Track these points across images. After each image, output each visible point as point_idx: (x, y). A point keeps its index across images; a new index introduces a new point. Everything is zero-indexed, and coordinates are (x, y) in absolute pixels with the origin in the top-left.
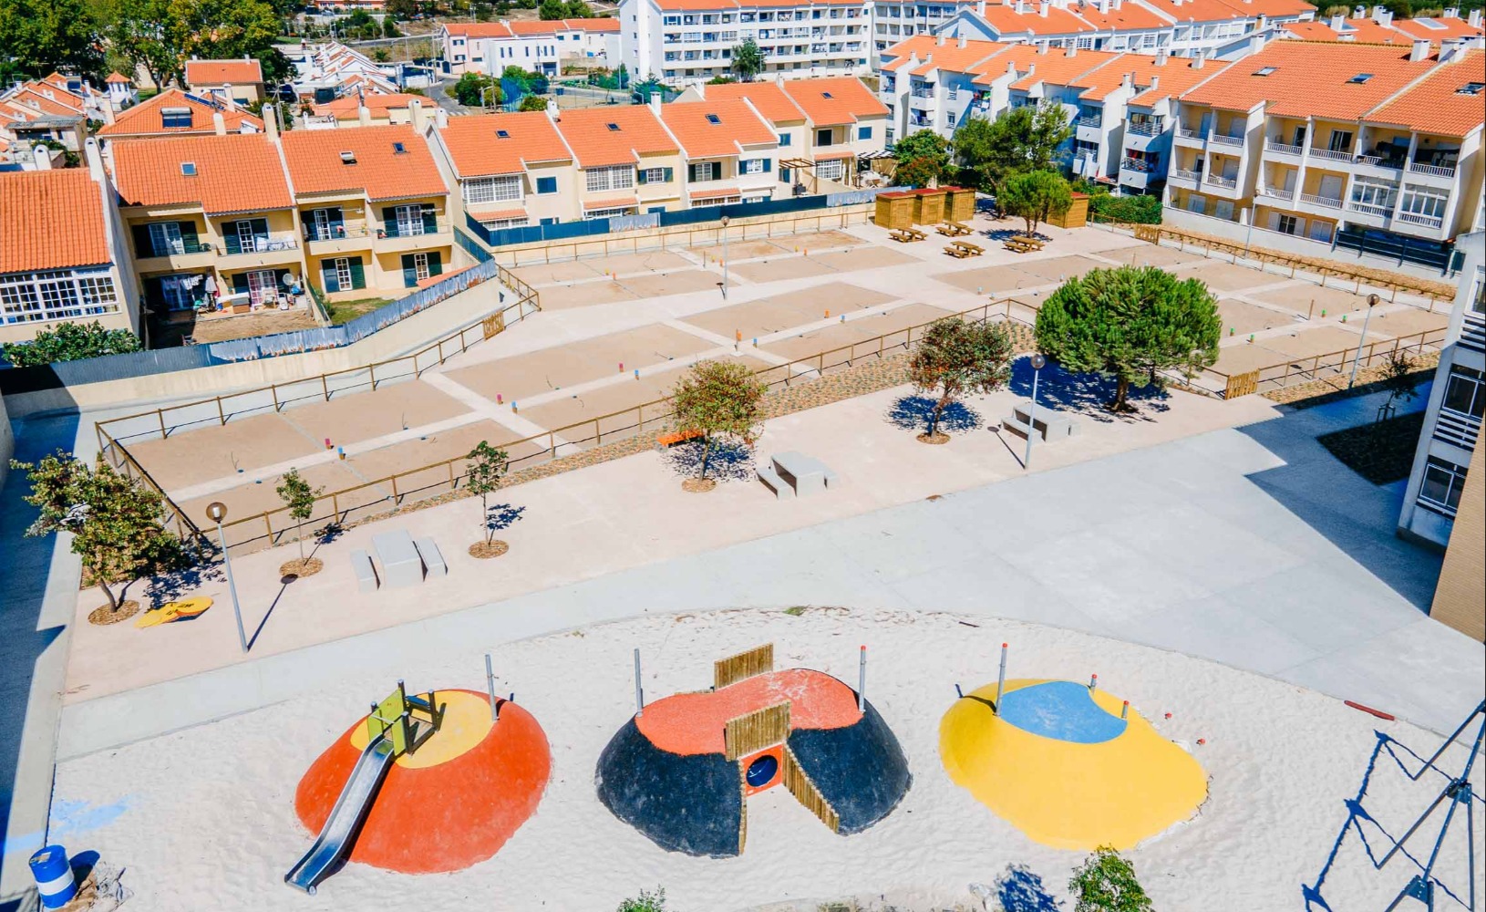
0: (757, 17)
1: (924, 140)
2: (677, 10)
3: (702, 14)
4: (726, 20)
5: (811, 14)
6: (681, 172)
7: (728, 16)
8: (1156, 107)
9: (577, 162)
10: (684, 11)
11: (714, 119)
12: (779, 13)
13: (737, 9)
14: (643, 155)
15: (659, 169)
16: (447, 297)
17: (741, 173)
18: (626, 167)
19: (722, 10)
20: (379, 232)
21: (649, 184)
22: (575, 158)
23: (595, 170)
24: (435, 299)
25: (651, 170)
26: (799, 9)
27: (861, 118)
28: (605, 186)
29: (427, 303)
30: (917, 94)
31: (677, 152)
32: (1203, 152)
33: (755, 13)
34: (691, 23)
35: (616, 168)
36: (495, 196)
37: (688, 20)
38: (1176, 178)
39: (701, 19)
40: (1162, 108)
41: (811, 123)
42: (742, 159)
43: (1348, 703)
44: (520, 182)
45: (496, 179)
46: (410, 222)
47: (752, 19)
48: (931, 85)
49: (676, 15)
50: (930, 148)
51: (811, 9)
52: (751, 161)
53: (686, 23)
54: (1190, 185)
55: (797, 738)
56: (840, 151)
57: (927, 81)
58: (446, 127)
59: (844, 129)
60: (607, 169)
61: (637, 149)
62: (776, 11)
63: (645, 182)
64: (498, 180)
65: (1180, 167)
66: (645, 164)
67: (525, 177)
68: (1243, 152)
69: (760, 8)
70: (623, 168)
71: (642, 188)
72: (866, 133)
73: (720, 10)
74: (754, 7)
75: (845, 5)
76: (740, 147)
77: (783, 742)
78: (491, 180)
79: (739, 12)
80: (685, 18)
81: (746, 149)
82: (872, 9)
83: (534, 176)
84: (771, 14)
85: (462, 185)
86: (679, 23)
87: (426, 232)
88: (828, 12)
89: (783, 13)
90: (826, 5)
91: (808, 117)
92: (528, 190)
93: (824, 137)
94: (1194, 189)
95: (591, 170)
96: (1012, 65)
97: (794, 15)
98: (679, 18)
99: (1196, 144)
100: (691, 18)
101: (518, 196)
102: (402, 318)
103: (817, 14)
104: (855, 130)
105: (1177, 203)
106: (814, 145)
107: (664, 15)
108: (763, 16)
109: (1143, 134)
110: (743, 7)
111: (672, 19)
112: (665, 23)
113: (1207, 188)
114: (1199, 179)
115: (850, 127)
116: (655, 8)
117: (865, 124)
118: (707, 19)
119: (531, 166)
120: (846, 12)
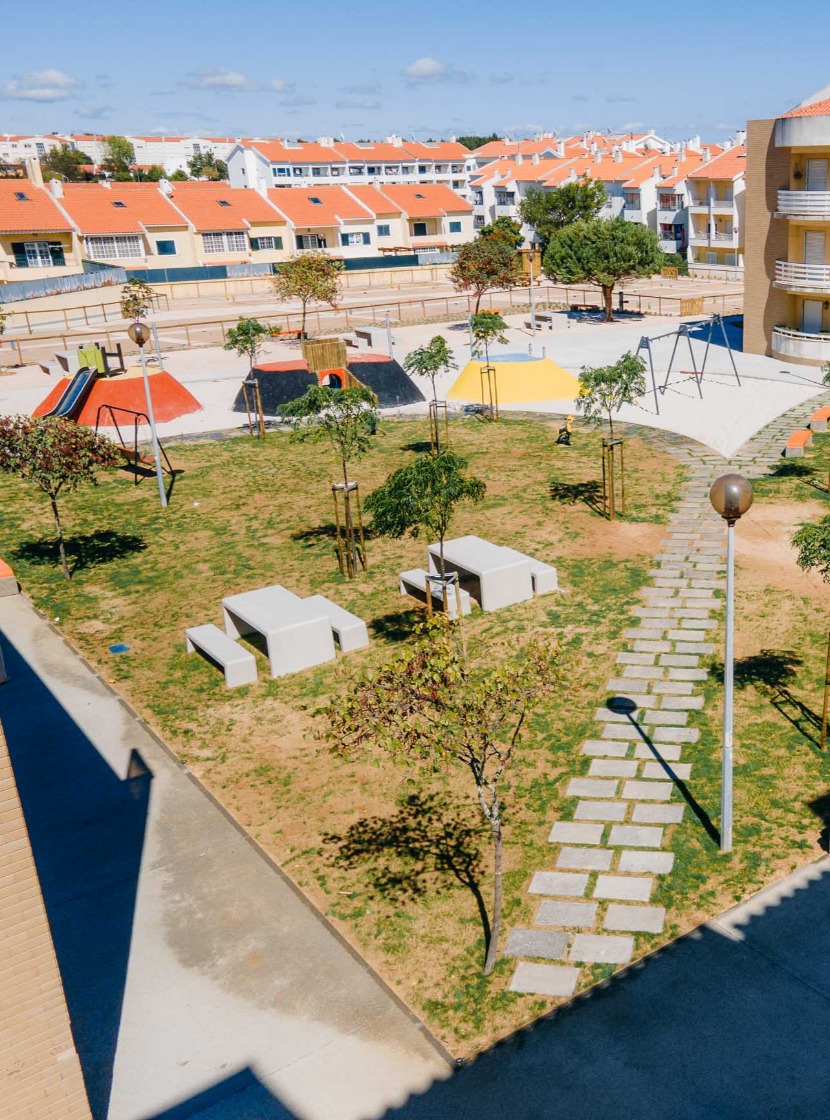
0: (365, 170)
1: (501, 225)
2: (286, 163)
3: (311, 167)
4: (335, 173)
5: (417, 169)
6: (289, 242)
7: (337, 169)
8: (675, 187)
9: (193, 227)
10: (292, 164)
11: (316, 201)
12: (387, 168)
13: (344, 162)
14: (254, 224)
15: (269, 238)
16: (86, 289)
17: (344, 244)
18: (239, 233)
19: (331, 163)
20: (11, 264)
21: (261, 251)
22: (190, 224)
23: (210, 235)
24: (75, 287)
25: (262, 238)
26: (405, 164)
27: (451, 213)
28: (220, 249)
29: (68, 288)
30: (502, 203)
31: (284, 223)
32: (709, 215)
33: (363, 167)
34: (300, 175)
35: (230, 234)
36: (117, 253)
37: (298, 172)
38: (695, 239)
39: (311, 171)
40: (681, 188)
41: (405, 215)
42: (343, 232)
43: (682, 372)
44: (141, 242)
45: (117, 238)
46: (39, 258)
47: (360, 173)
48: (512, 194)
49: (285, 167)
50: (508, 230)
51: (417, 165)
52: (352, 234)
53: (295, 175)
54: (704, 243)
55: (352, 367)
56: (435, 241)
57: (509, 190)
58: (63, 197)
59: (436, 221)
60: (221, 235)
61: (247, 219)
62: (383, 166)
63: (258, 249)
64: (119, 239)
65: (697, 231)
66: (256, 232)
67: (144, 236)
68: (733, 211)
69: (367, 162)
70: (236, 233)
71: (255, 253)
72: (456, 227)
73: (328, 163)
74: (361, 162)
75: (448, 161)
76: (341, 221)
77: (344, 367)
78: (112, 238)
79: (347, 166)
80: (295, 170)
81: (346, 223)
82: (474, 166)
83: (153, 239)
84: (379, 168)
85: (84, 241)
86: (289, 175)
87: (55, 264)
88: (433, 167)
89: (390, 168)
90: (430, 160)
91: (402, 211)
92: (148, 252)
93: (419, 229)
94: (706, 245)
95: (207, 235)
96: (573, 171)
97: (400, 169)
98: (288, 170)
99: (703, 210)
100: (300, 170)
101: (140, 255)
102: (47, 295)
103: (422, 169)
104: (446, 222)
105: (698, 259)
106: (411, 235)
107: (272, 166)
108: (371, 170)
109: (670, 210)
110: (350, 162)
111: (281, 170)
112: (275, 175)
113: (715, 244)
114: (709, 238)
115: (441, 220)
116: (265, 162)
117: (455, 219)
118: (317, 172)
119: (151, 229)
120: (450, 168)
